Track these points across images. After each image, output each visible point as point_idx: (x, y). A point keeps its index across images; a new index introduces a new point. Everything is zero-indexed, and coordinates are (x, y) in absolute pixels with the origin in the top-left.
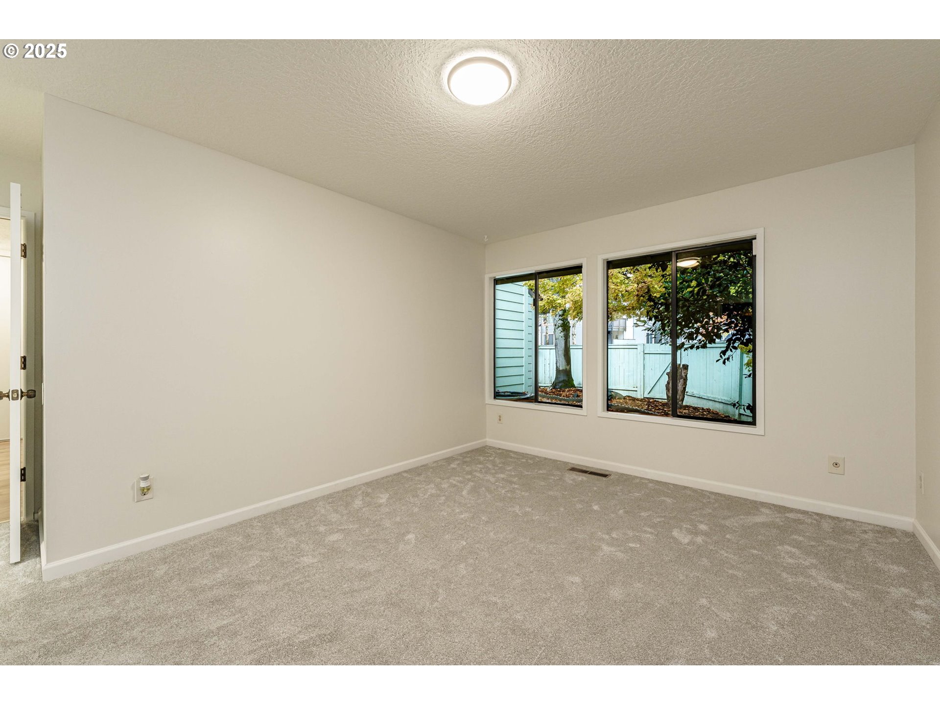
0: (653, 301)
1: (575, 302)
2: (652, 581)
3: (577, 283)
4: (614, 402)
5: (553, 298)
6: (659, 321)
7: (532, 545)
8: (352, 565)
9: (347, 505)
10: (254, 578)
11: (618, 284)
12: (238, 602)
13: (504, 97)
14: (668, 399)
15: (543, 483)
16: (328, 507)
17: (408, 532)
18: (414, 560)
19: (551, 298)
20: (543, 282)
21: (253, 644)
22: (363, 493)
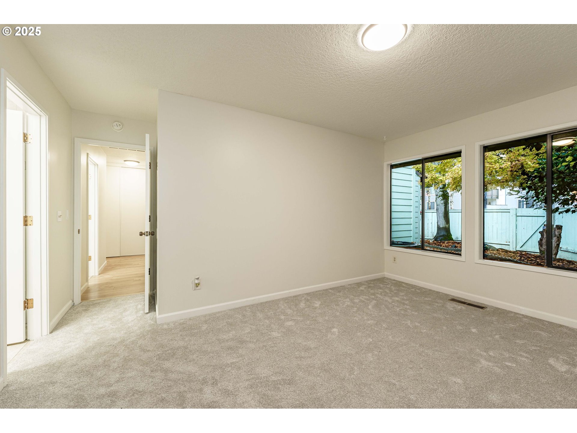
0: (527, 175)
1: (454, 179)
2: (529, 396)
3: (456, 164)
4: (488, 253)
5: (435, 176)
6: (532, 190)
7: (422, 349)
8: (300, 341)
9: (296, 305)
10: (248, 339)
11: (493, 163)
12: (240, 351)
13: (401, 41)
14: (540, 252)
15: (428, 307)
16: (285, 305)
17: (334, 327)
18: (338, 345)
19: (434, 177)
20: (428, 165)
21: (248, 376)
22: (305, 299)
